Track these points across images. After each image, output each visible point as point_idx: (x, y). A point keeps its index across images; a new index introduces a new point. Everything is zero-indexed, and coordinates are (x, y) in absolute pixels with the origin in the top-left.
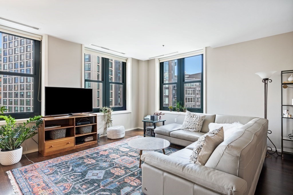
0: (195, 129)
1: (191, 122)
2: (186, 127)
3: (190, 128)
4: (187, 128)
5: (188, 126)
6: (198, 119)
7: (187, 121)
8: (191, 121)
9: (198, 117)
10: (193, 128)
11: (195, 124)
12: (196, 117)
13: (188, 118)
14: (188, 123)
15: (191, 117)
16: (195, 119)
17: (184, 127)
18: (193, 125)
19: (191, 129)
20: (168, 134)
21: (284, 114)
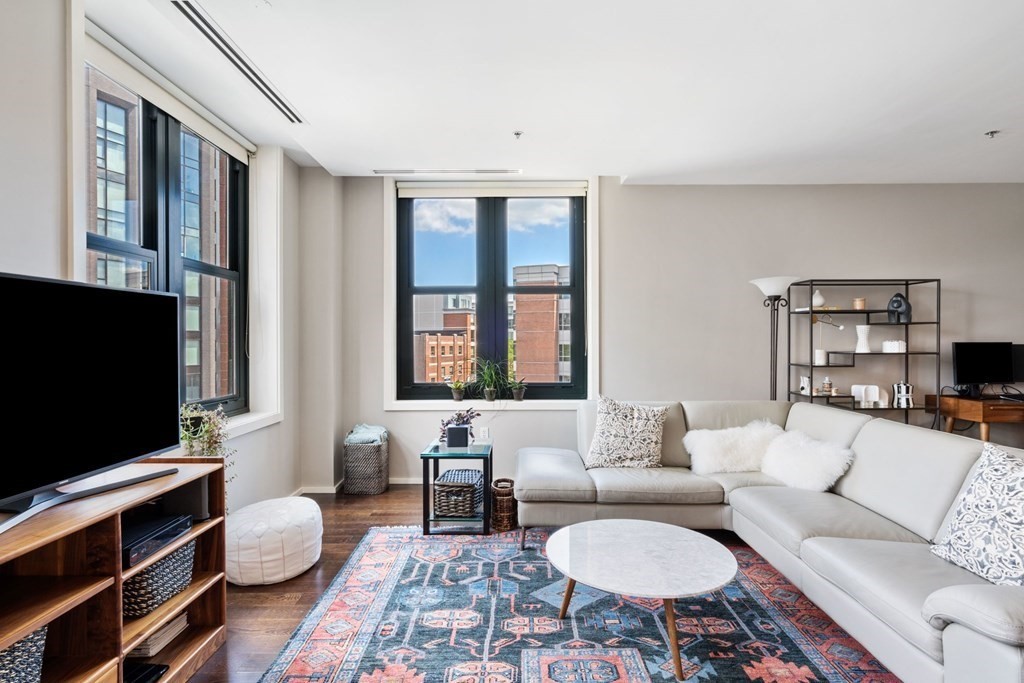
0: (646, 460)
1: (630, 437)
2: (614, 456)
3: (630, 456)
4: (620, 458)
5: (621, 452)
6: (653, 421)
7: (614, 432)
8: (629, 431)
9: (650, 415)
10: (641, 458)
11: (644, 440)
12: (644, 415)
13: (614, 424)
14: (619, 439)
15: (626, 417)
16: (642, 422)
17: (605, 456)
18: (638, 444)
19: (632, 459)
20: (590, 493)
21: (803, 388)
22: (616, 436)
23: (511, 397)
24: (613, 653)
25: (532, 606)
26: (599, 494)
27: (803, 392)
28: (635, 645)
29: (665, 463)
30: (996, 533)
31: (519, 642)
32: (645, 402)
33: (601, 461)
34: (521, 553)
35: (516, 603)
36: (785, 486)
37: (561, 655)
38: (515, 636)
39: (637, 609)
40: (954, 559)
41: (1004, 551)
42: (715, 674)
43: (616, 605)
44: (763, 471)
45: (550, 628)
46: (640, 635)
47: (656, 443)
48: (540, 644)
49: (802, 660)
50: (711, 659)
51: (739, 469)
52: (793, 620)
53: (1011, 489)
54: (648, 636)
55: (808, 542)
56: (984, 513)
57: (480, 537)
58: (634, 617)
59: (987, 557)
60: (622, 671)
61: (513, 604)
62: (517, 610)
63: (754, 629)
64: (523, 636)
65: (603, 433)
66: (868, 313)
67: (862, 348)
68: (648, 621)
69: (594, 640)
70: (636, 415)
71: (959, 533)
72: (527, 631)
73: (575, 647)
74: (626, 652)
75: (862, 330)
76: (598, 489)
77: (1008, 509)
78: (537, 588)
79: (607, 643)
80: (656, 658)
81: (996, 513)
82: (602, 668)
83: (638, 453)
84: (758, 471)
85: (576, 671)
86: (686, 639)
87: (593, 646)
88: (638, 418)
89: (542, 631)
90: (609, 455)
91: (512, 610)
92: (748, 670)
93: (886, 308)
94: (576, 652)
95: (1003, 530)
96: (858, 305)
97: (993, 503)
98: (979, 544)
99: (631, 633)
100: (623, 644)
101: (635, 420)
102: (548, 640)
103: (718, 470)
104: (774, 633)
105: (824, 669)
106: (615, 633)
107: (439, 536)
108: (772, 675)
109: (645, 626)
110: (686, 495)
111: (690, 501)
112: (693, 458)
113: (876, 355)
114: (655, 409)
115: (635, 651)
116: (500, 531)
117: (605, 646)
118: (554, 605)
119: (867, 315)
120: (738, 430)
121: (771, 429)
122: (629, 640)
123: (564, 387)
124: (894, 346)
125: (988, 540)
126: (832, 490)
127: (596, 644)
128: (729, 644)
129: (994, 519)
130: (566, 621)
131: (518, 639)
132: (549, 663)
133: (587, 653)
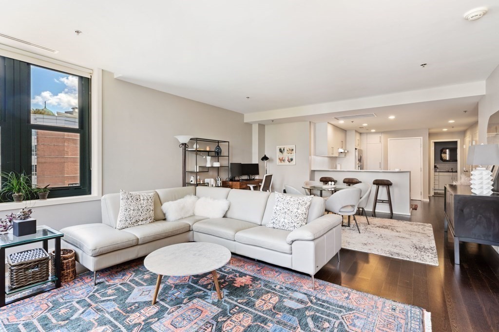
0: (149, 219)
1: (141, 209)
2: (134, 220)
4: (136, 221)
5: (137, 218)
6: (150, 200)
7: (132, 208)
8: (140, 206)
9: (149, 197)
10: (147, 219)
11: (148, 210)
12: (146, 198)
13: (132, 204)
15: (137, 199)
16: (146, 201)
17: (129, 221)
18: (145, 212)
19: (142, 220)
20: (135, 240)
21: (192, 181)
22: (134, 210)
23: (38, 198)
24: (190, 304)
25: (133, 307)
26: (139, 240)
27: (192, 183)
28: (195, 297)
29: (156, 220)
30: (286, 215)
31: (145, 324)
32: (144, 191)
33: (127, 224)
34: (96, 287)
35: (124, 311)
36: (209, 218)
37: (171, 318)
38: (140, 324)
39: (181, 285)
40: (275, 226)
41: (289, 220)
42: (228, 291)
43: (172, 287)
44: (196, 214)
45: (153, 311)
46: (193, 293)
47: (153, 210)
48: (157, 319)
49: (245, 275)
50: (223, 288)
51: (187, 216)
52: (231, 264)
53: (288, 203)
54: (196, 292)
55: (237, 234)
56: (283, 211)
57: (55, 290)
58: (183, 288)
59: (285, 223)
60: (201, 308)
61: (121, 311)
62: (127, 312)
63: (225, 272)
64: (143, 321)
65: (126, 210)
66: (208, 152)
67: (209, 165)
68: (190, 287)
69: (178, 304)
70: (142, 198)
71: (276, 219)
72: (143, 318)
73: (173, 311)
74: (195, 301)
75: (209, 158)
76: (139, 238)
77: (288, 209)
78: (126, 298)
79: (184, 302)
80: (206, 297)
81: (286, 210)
82: (193, 311)
83: (145, 217)
84: (194, 215)
85: (184, 319)
86: (209, 286)
87: (180, 307)
88: (143, 200)
89: (151, 314)
90: (131, 221)
91: (124, 314)
92: (236, 285)
93: (214, 150)
94: (176, 312)
95: (288, 214)
96: (208, 149)
97: (284, 208)
98: (282, 220)
99: (188, 294)
100: (190, 299)
101: (142, 201)
102: (159, 315)
103: (180, 218)
104: (231, 270)
105: (252, 274)
106: (183, 297)
107: (17, 303)
108: (243, 283)
109: (191, 289)
110: (177, 230)
111: (178, 233)
112: (167, 215)
113: (212, 167)
114: (150, 194)
115: (197, 299)
116: (67, 282)
117: (185, 304)
118: (145, 301)
119: (208, 153)
120: (182, 199)
121: (193, 197)
122: (191, 296)
123: (76, 188)
124: (217, 164)
125: (284, 218)
126: (225, 217)
127: (181, 305)
128: (223, 280)
129: (285, 212)
130: (157, 304)
131: (143, 323)
132: (170, 323)
133: (180, 311)
